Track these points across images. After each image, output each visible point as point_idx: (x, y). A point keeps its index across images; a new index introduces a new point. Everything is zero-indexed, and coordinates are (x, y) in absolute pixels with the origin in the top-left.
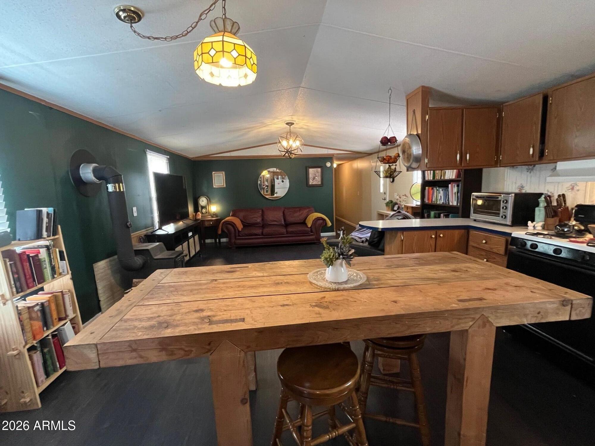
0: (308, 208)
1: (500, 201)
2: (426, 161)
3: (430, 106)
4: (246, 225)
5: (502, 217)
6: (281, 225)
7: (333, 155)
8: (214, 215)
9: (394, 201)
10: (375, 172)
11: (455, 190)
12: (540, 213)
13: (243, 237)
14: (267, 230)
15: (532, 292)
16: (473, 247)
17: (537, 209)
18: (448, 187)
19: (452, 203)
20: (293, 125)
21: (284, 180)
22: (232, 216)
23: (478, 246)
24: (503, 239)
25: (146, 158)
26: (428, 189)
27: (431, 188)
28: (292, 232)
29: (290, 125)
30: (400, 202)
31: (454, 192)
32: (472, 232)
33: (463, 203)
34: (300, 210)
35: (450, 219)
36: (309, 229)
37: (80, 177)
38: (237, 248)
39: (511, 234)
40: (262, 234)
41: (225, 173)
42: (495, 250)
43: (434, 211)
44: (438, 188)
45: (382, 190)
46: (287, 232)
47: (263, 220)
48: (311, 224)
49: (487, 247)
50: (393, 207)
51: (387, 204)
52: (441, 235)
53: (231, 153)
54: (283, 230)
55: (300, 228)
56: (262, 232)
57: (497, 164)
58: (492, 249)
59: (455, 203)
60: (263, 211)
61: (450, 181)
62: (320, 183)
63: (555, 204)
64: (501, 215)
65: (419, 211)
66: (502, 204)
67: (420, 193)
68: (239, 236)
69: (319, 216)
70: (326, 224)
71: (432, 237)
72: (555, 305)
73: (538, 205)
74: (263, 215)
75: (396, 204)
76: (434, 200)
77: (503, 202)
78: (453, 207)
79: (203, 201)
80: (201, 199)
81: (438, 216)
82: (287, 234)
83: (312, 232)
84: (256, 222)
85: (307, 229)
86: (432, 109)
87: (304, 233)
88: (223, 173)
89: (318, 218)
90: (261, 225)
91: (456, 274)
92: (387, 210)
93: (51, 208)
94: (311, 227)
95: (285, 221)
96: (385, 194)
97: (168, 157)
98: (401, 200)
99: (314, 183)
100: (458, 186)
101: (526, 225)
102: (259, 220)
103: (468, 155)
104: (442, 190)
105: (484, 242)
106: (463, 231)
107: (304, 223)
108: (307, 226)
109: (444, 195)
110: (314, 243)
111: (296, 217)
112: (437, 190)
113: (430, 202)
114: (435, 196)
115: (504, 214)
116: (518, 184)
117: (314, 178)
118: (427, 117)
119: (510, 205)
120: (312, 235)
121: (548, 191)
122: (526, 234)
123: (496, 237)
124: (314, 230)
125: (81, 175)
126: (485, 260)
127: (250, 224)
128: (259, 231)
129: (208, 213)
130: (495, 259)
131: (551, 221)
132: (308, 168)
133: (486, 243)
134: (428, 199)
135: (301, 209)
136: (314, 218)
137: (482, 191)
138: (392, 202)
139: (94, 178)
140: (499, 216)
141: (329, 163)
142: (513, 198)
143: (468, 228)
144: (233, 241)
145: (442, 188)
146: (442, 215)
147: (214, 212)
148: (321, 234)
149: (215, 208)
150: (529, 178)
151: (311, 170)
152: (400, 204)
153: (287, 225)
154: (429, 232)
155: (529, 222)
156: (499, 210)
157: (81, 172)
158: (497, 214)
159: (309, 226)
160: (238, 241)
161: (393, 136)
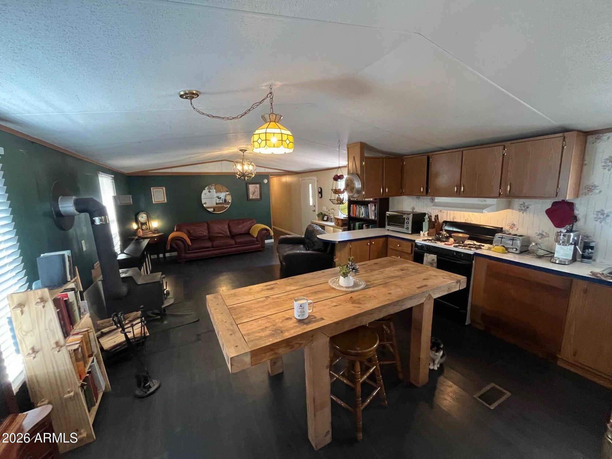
0: (250, 220)
1: (405, 218)
2: (364, 193)
3: (365, 156)
4: (194, 239)
5: (406, 229)
6: (227, 237)
7: (269, 173)
8: (155, 231)
9: (323, 213)
10: (330, 200)
11: (373, 208)
12: (425, 225)
13: (193, 251)
14: (216, 243)
15: (443, 278)
16: (391, 249)
17: (424, 223)
18: (368, 206)
19: (371, 217)
20: (246, 152)
21: (211, 190)
22: (177, 231)
23: (394, 248)
24: (409, 244)
25: (99, 180)
26: (353, 206)
27: (355, 206)
28: (240, 243)
29: (243, 151)
30: (329, 214)
31: (372, 209)
32: (390, 239)
33: (379, 217)
34: (243, 223)
35: (370, 229)
36: (256, 239)
37: (60, 211)
38: (187, 262)
39: (415, 241)
40: (213, 247)
41: (166, 189)
42: (405, 251)
43: (358, 222)
44: (360, 206)
45: (311, 204)
46: (236, 243)
47: (209, 232)
48: (257, 234)
49: (400, 249)
50: (323, 218)
51: (318, 215)
52: (373, 243)
53: (173, 169)
54: (232, 242)
55: (248, 239)
56: (212, 245)
57: (401, 194)
58: (403, 250)
59: (373, 218)
60: (208, 223)
61: (369, 202)
62: (259, 197)
63: (433, 220)
64: (405, 227)
65: (346, 222)
66: (406, 221)
67: (347, 209)
68: (189, 250)
69: (264, 227)
70: (269, 233)
71: (368, 244)
72: (455, 284)
73: (424, 221)
74: (209, 229)
75: (325, 215)
76: (357, 214)
77: (407, 219)
78: (372, 220)
79: (142, 217)
80: (140, 216)
81: (361, 228)
82: (236, 245)
83: (257, 241)
84: (203, 235)
85: (254, 239)
86: (366, 158)
87: (252, 243)
88: (163, 189)
89: (262, 229)
90: (207, 238)
91: (404, 272)
92: (319, 220)
93: (68, 251)
94: (257, 237)
95: (230, 232)
96: (314, 206)
97: (113, 176)
98: (330, 212)
99: (253, 198)
100: (375, 206)
101: (419, 233)
102: (206, 233)
103: (387, 189)
104: (363, 208)
105: (398, 245)
106: (384, 239)
107: (248, 234)
108: (253, 237)
109: (365, 211)
110: (260, 251)
111: (241, 228)
112: (359, 207)
113: (354, 216)
114: (358, 211)
115: (407, 226)
116: (412, 206)
117: (254, 193)
118: (364, 163)
119: (410, 221)
120: (257, 244)
121: (428, 212)
122: (422, 240)
123: (405, 243)
124: (259, 239)
125: (61, 209)
126: (399, 257)
127: (196, 237)
128: (209, 244)
129: (149, 229)
130: (405, 256)
131: (432, 230)
132: (248, 184)
133: (400, 246)
134: (353, 214)
135: (244, 221)
136: (259, 229)
137: (390, 210)
138: (322, 213)
139: (75, 211)
140: (404, 228)
141: (266, 180)
142: (412, 216)
143: (387, 236)
144: (183, 255)
145: (364, 206)
146: (364, 225)
147: (155, 228)
148: (265, 241)
149: (155, 224)
150: (418, 203)
151: (250, 186)
152: (329, 216)
153: (233, 236)
154: (365, 241)
155: (421, 232)
156: (404, 224)
157: (60, 206)
158: (403, 227)
159: (256, 236)
160: (188, 255)
161: (342, 174)
